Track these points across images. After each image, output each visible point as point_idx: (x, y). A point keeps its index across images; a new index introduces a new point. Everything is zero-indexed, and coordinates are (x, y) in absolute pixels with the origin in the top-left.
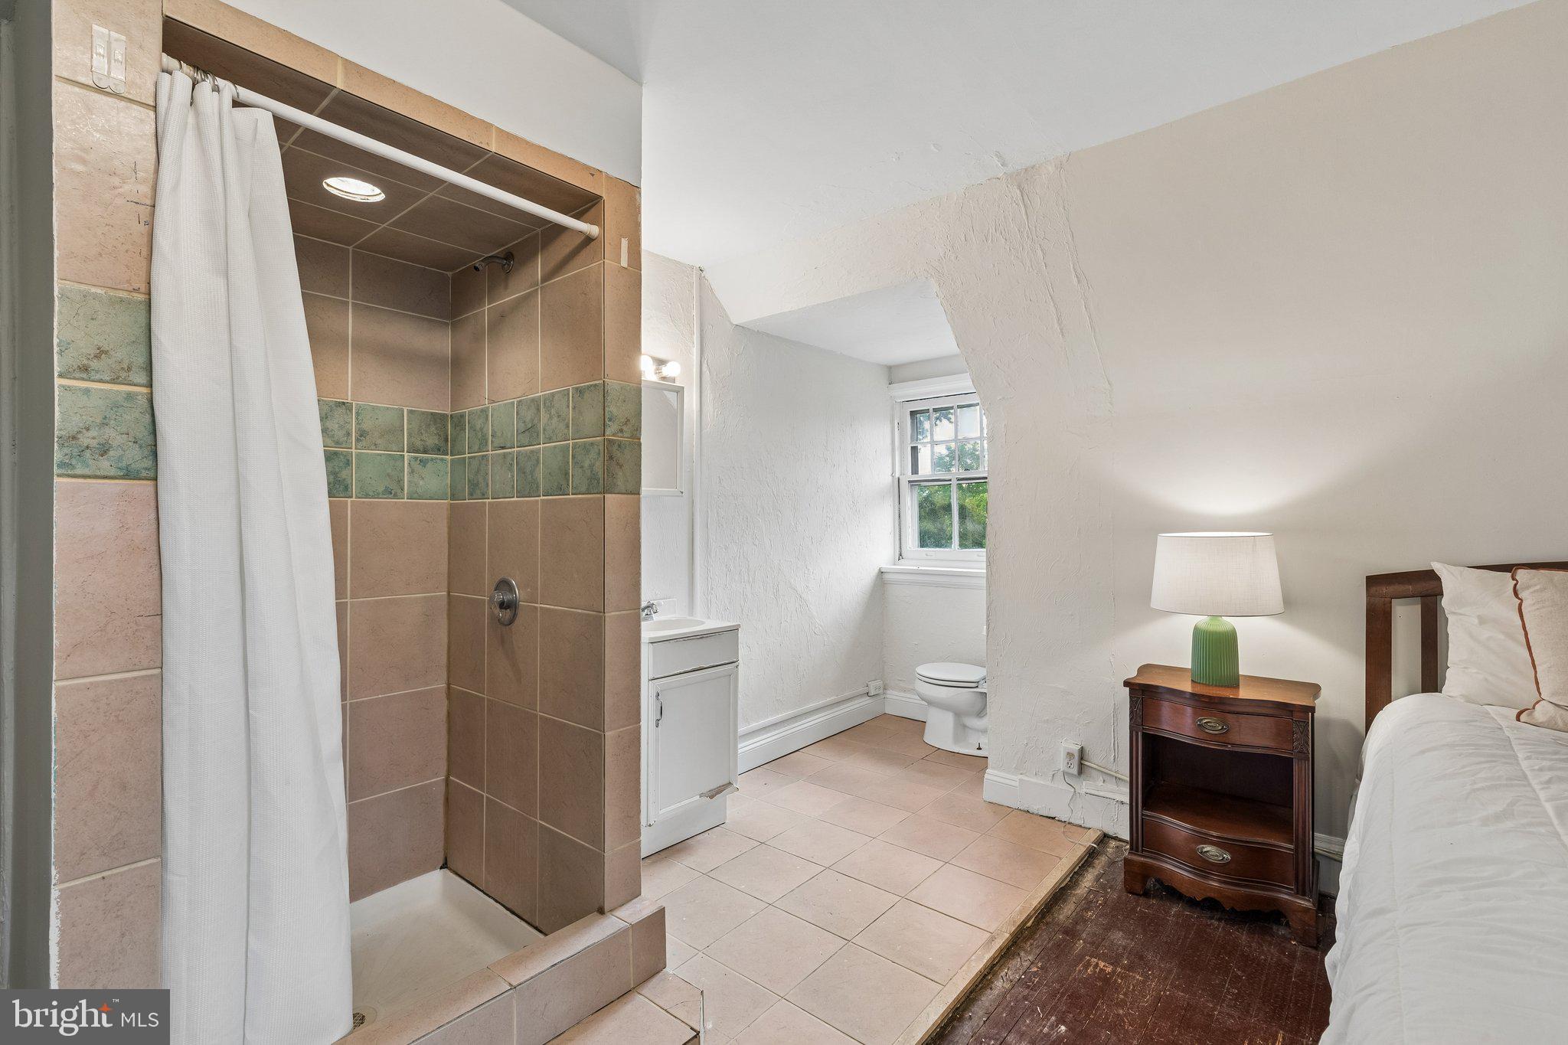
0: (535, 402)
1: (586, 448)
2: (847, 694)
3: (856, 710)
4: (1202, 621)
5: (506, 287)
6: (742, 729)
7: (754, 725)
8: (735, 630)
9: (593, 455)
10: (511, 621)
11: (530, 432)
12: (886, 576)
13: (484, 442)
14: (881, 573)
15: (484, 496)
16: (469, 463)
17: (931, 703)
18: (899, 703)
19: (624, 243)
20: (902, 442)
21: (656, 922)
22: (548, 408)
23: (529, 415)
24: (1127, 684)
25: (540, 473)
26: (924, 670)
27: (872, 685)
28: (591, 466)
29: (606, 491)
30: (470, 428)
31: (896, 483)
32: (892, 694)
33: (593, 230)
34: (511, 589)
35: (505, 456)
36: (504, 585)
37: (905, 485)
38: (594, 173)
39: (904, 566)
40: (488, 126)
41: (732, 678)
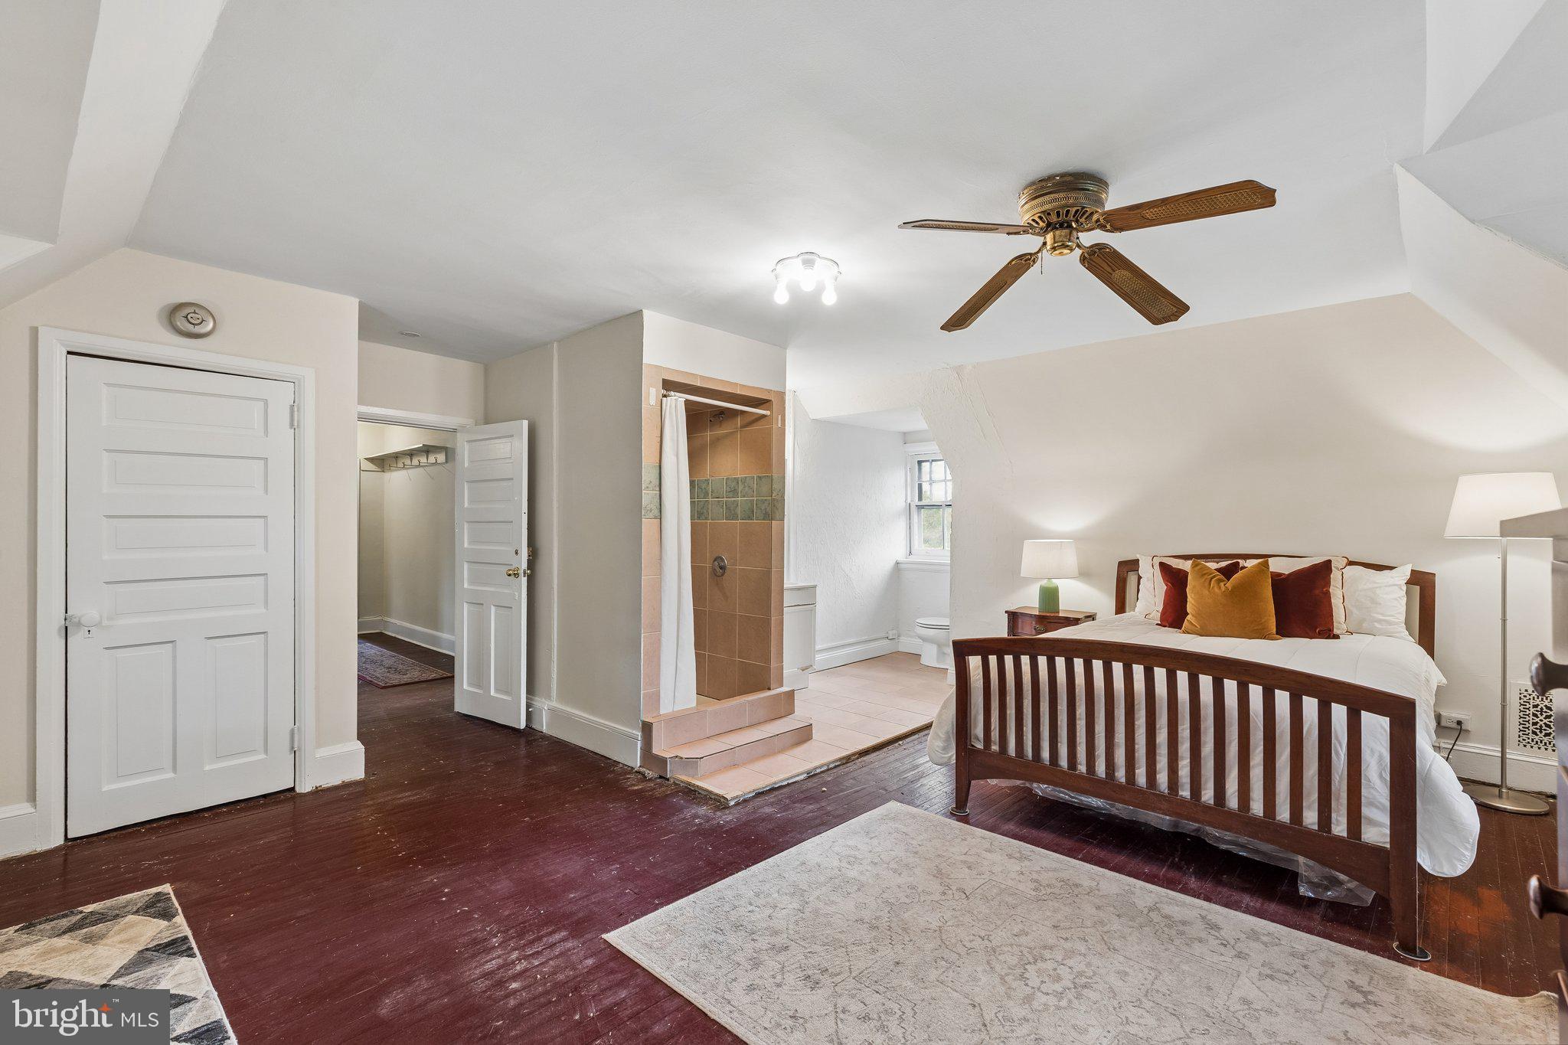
0: (737, 480)
1: (763, 501)
2: (873, 637)
3: (881, 647)
4: (1044, 583)
5: (720, 427)
6: (818, 647)
7: (825, 646)
8: (815, 587)
9: (766, 504)
10: (723, 575)
11: (734, 492)
12: (902, 566)
13: (706, 494)
14: (897, 563)
15: (706, 519)
16: (698, 504)
17: (925, 639)
18: (907, 644)
19: (780, 417)
20: (912, 480)
21: (791, 695)
22: (743, 483)
23: (733, 484)
24: (1006, 612)
25: (739, 511)
26: (919, 620)
27: (890, 632)
28: (766, 509)
29: (772, 519)
30: (698, 487)
31: (908, 508)
32: (903, 639)
33: (767, 413)
34: (723, 560)
35: (719, 501)
36: (719, 559)
37: (914, 509)
38: (769, 391)
39: (912, 559)
40: (736, 384)
41: (813, 612)
